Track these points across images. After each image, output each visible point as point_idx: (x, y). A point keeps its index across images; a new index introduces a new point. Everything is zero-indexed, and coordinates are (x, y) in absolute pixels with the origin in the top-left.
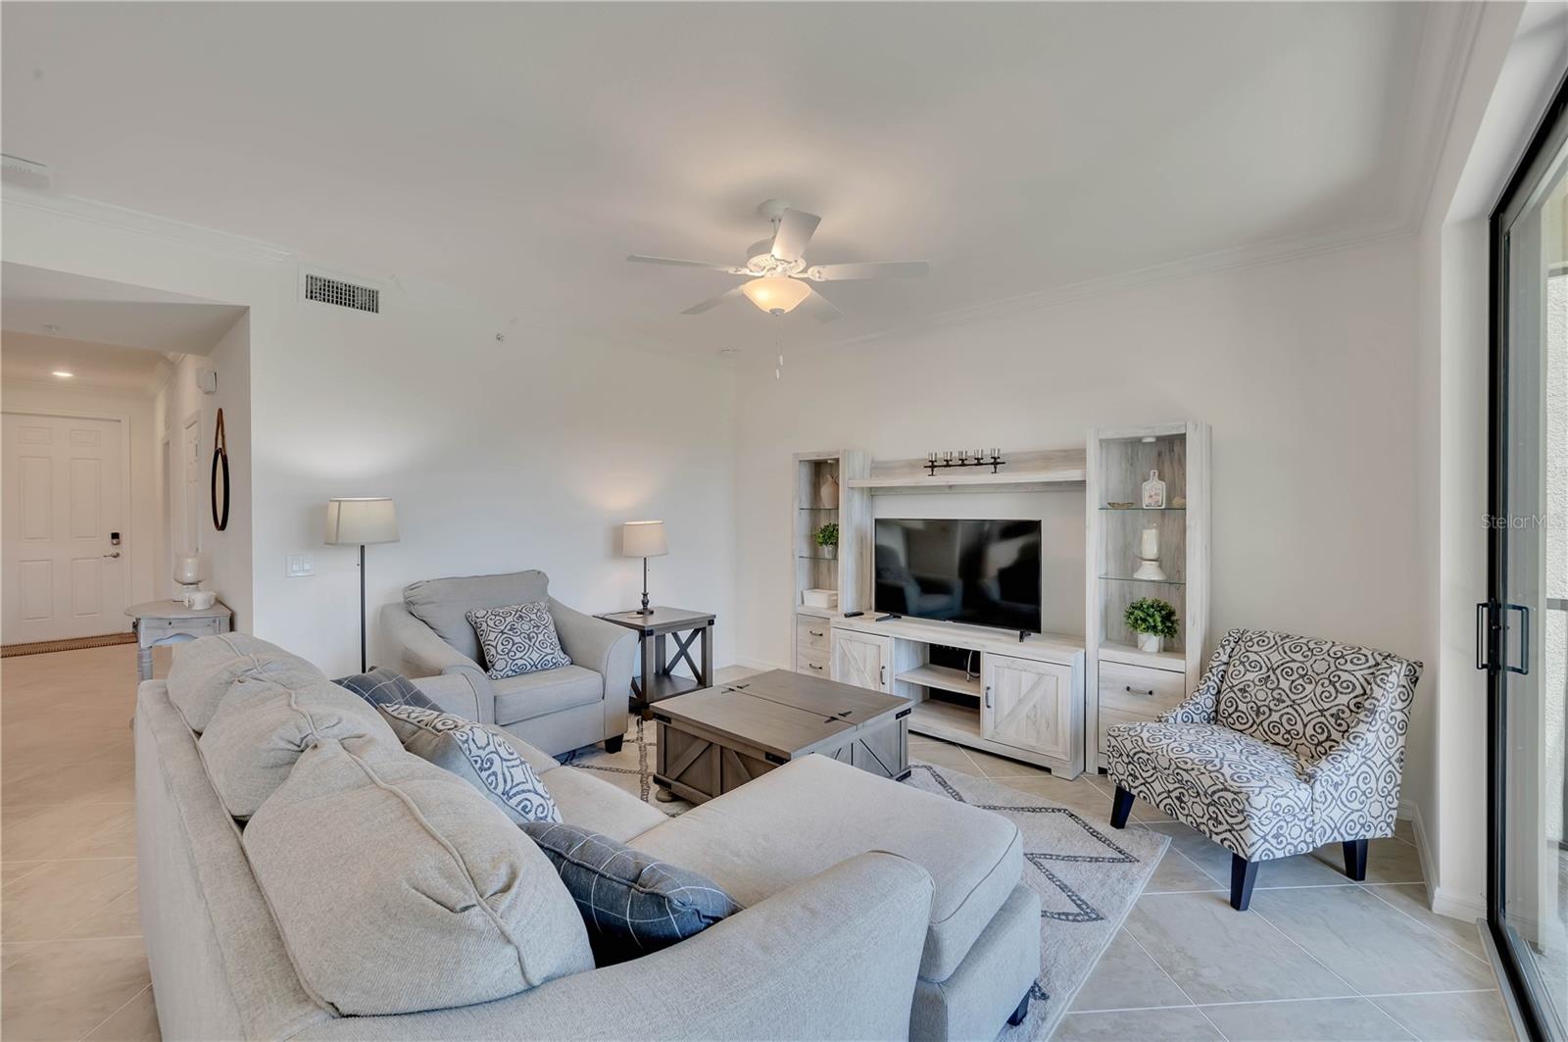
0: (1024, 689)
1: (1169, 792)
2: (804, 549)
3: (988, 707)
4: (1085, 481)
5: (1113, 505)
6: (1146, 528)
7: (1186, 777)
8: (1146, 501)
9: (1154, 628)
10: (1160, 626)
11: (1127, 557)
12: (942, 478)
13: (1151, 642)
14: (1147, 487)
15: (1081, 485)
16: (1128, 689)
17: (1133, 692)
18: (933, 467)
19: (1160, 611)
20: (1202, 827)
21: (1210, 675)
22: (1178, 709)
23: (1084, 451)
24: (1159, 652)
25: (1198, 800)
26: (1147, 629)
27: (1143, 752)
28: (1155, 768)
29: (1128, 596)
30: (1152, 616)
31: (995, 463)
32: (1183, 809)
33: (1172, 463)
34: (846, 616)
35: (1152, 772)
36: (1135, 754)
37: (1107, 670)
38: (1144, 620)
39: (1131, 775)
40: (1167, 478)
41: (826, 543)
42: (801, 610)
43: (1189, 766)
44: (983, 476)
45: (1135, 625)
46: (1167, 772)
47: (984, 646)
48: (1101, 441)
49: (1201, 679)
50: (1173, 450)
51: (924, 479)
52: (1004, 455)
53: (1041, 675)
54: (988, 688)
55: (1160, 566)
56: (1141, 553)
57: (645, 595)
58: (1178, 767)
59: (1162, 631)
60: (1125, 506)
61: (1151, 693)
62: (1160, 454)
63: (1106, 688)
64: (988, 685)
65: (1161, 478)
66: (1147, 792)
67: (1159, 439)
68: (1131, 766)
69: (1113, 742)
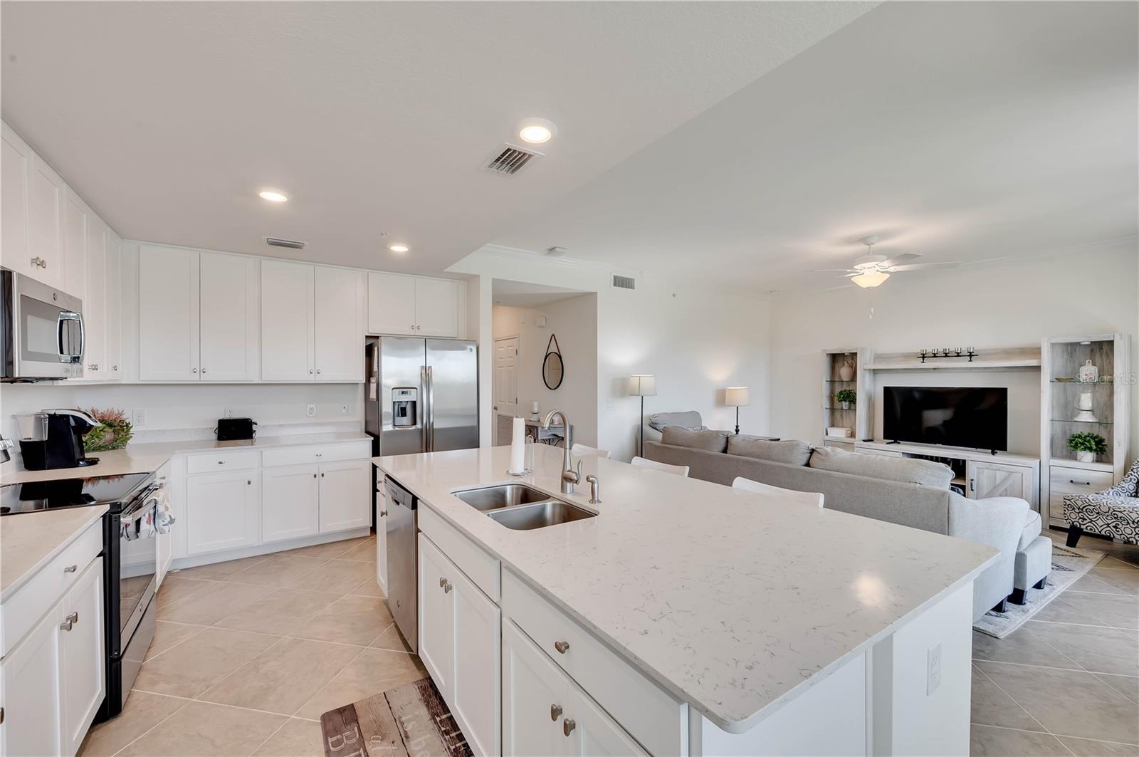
0: (998, 482)
1: (1108, 524)
2: (826, 404)
3: (972, 490)
4: (1040, 366)
5: (1059, 380)
6: (1084, 392)
7: (1120, 515)
8: (1083, 377)
9: (1090, 449)
10: (1094, 447)
11: (1068, 410)
12: (929, 364)
13: (1088, 456)
14: (1084, 370)
15: (1038, 368)
16: (1072, 481)
17: (1075, 483)
18: (924, 357)
19: (1094, 439)
20: (1131, 539)
21: (1132, 473)
22: (1110, 490)
23: (1040, 349)
24: (1093, 462)
25: (1128, 526)
26: (1084, 449)
27: (1090, 505)
28: (1098, 513)
29: (1068, 431)
30: (1089, 441)
31: (971, 355)
32: (1118, 531)
33: (1101, 356)
34: (864, 441)
35: (1096, 515)
36: (1083, 508)
37: (1055, 471)
38: (1082, 444)
39: (1081, 518)
40: (1097, 364)
41: (845, 401)
42: (827, 438)
43: (1122, 509)
44: (964, 363)
45: (1076, 447)
46: (1107, 514)
47: (968, 457)
48: (1052, 344)
49: (1125, 475)
50: (1102, 349)
51: (918, 364)
52: (976, 350)
53: (1010, 473)
54: (972, 480)
55: (1093, 414)
56: (1079, 406)
57: (737, 427)
58: (1114, 511)
59: (1096, 450)
60: (1066, 380)
61: (1088, 484)
62: (1092, 351)
63: (1056, 481)
64: (972, 478)
65: (1094, 364)
66: (1092, 525)
67: (1092, 343)
68: (1080, 514)
69: (1068, 502)
